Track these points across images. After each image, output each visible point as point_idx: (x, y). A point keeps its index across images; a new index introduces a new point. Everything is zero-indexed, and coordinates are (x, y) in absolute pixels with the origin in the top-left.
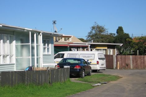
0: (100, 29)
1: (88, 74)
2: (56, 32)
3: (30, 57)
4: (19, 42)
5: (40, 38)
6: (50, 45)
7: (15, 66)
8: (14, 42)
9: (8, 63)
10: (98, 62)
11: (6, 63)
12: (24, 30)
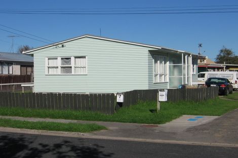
0: (228, 52)
1: (231, 93)
2: (199, 54)
3: (182, 77)
4: (172, 63)
5: (190, 59)
6: (195, 65)
7: (168, 84)
8: (168, 63)
9: (163, 81)
10: (236, 81)
11: (161, 82)
12: (177, 52)
